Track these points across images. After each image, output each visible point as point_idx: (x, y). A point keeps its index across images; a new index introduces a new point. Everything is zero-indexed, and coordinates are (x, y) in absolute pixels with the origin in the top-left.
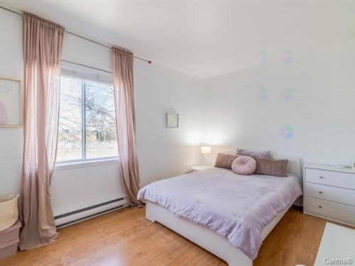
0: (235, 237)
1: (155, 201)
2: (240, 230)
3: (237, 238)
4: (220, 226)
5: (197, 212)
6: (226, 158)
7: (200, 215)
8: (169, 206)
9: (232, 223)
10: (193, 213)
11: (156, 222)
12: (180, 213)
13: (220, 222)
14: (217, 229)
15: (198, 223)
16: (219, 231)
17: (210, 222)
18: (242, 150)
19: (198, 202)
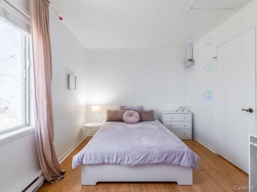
0: (187, 161)
1: (101, 162)
2: (188, 156)
3: (188, 161)
4: (174, 158)
5: (154, 155)
6: (116, 113)
7: (156, 157)
8: (121, 161)
9: (182, 153)
10: (149, 158)
11: (98, 183)
12: (136, 162)
13: (173, 156)
14: (172, 161)
15: (156, 164)
16: (174, 163)
17: (165, 159)
18: (124, 107)
19: (150, 148)
